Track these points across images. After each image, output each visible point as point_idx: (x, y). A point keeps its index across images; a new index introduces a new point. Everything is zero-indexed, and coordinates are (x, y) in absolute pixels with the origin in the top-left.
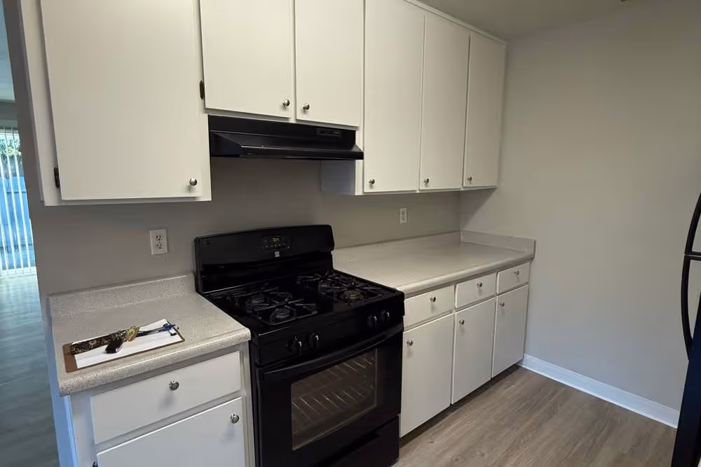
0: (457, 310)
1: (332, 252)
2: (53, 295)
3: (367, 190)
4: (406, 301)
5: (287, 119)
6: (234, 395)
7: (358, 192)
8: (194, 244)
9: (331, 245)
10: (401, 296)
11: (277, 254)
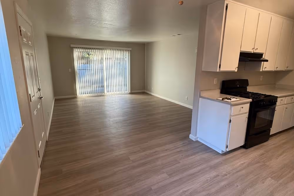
0: (285, 104)
1: (247, 87)
2: (202, 91)
3: (263, 70)
4: (278, 99)
5: (251, 52)
6: (246, 113)
7: (261, 70)
8: (222, 82)
9: (248, 85)
10: (277, 97)
11: (238, 86)
